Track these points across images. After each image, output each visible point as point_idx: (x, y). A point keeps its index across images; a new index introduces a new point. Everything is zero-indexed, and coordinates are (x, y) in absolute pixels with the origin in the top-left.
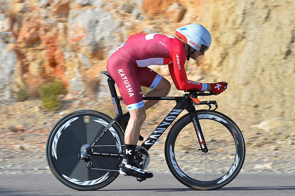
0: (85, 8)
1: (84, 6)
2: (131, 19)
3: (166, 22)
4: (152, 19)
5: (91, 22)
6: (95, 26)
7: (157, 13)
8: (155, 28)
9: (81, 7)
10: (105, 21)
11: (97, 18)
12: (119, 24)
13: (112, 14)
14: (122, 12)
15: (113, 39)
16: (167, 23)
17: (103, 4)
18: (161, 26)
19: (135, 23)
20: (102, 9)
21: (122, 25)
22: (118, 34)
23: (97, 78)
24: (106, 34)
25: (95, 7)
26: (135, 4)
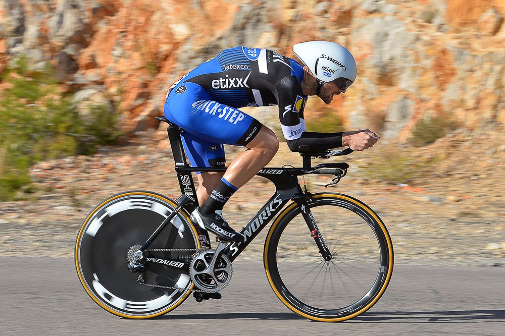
0: (372, 16)
1: (371, 13)
2: (431, 32)
3: (476, 35)
4: (458, 31)
5: (378, 34)
6: (382, 41)
7: (466, 23)
8: (460, 43)
9: (367, 15)
10: (397, 34)
11: (386, 29)
12: (415, 38)
13: (406, 24)
14: (420, 21)
15: (405, 59)
16: (477, 37)
17: (397, 11)
18: (469, 41)
19: (435, 36)
20: (395, 17)
21: (418, 39)
22: (412, 52)
23: (383, 111)
24: (398, 51)
25: (386, 15)
26: (437, 11)
